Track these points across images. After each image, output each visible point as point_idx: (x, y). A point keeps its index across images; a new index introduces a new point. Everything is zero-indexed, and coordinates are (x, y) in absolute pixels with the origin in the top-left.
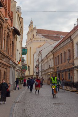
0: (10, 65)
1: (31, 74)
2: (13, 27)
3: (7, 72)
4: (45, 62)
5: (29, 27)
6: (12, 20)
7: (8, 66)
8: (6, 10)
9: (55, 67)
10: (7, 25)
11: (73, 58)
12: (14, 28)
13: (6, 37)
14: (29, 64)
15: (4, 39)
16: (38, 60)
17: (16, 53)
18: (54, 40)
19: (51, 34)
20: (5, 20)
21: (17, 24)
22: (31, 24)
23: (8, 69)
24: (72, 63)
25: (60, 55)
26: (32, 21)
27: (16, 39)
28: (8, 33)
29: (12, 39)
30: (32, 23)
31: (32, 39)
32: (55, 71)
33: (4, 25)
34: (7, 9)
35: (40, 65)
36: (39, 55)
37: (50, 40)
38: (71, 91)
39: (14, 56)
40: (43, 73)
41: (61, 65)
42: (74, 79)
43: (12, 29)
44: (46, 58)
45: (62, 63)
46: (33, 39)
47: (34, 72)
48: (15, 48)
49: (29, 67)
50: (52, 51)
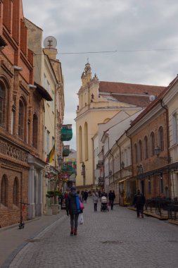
0: (29, 163)
1: (89, 181)
2: (35, 84)
3: (21, 180)
4: (115, 155)
5: (83, 77)
6: (31, 70)
7: (23, 167)
8: (16, 50)
9: (135, 166)
10: (20, 82)
11: (168, 146)
12: (35, 87)
13: (18, 105)
14: (84, 160)
15: (14, 111)
16: (103, 151)
17: (43, 139)
18: (138, 106)
19: (132, 93)
20: (15, 70)
21: (45, 77)
22: (86, 72)
23: (25, 172)
24: (167, 156)
25: (142, 139)
26: (88, 64)
27: (44, 108)
28: (21, 97)
29: (32, 110)
30: (88, 68)
31: (89, 105)
32: (135, 175)
33: (12, 81)
34: (19, 47)
35: (106, 162)
36: (105, 140)
37: (128, 106)
38: (160, 217)
39: (39, 145)
40: (112, 181)
41: (147, 161)
42: (170, 191)
43: (31, 88)
44: (116, 146)
45: (147, 157)
46: (92, 105)
47: (94, 178)
48: (40, 127)
49: (84, 166)
50: (126, 132)
